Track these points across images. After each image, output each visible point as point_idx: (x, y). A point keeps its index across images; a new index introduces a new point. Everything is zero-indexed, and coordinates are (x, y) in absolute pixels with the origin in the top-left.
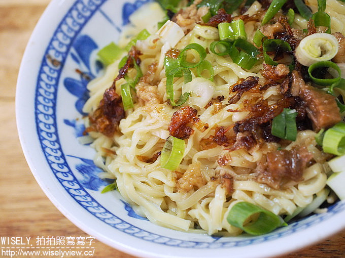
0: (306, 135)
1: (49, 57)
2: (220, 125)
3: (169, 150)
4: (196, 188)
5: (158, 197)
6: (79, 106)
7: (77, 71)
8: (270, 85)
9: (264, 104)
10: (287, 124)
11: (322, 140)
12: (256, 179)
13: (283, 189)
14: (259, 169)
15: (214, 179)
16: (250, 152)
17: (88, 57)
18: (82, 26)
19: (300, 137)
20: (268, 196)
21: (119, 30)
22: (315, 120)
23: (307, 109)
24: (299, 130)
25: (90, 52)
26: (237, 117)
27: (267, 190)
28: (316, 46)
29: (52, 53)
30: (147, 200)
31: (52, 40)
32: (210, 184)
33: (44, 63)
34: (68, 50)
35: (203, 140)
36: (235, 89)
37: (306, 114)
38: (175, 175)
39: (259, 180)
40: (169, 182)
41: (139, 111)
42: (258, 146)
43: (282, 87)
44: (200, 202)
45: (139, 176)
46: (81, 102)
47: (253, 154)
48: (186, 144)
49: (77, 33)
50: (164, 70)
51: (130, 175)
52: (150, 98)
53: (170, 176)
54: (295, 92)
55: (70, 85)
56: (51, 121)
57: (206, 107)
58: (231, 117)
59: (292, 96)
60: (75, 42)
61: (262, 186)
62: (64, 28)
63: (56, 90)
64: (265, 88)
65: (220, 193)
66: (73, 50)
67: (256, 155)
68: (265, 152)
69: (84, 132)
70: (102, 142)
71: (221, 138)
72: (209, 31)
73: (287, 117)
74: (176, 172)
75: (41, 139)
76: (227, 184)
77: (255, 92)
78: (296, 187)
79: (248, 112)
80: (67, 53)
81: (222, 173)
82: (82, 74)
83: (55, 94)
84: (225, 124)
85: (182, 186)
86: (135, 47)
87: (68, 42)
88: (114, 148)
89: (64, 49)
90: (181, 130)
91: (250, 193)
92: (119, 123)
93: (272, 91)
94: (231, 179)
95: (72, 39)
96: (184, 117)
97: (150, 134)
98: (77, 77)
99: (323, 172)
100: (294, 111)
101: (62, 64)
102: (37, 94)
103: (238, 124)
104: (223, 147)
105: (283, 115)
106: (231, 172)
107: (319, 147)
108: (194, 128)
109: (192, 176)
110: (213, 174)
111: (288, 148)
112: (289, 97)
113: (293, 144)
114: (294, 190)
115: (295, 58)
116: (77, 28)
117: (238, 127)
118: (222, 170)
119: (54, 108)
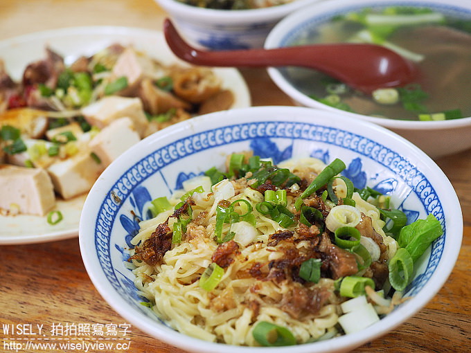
0: (326, 281)
1: (113, 194)
2: (256, 261)
3: (208, 275)
4: (225, 309)
5: (190, 314)
6: (128, 239)
7: (132, 212)
8: (303, 240)
9: (295, 252)
10: (314, 269)
11: (340, 287)
12: (280, 308)
13: (301, 320)
14: (284, 300)
15: (243, 303)
16: (279, 285)
17: (143, 205)
18: (143, 179)
19: (322, 282)
20: (288, 324)
21: (171, 193)
22: (337, 270)
23: (331, 262)
24: (322, 277)
25: (145, 201)
26: (274, 256)
27: (288, 318)
28: (343, 215)
29: (116, 191)
30: (180, 315)
31: (118, 181)
32: (240, 307)
33: (108, 196)
34: (129, 194)
35: (239, 271)
36: (273, 237)
37: (330, 266)
38: (210, 295)
39: (283, 309)
40: (204, 300)
41: (184, 245)
42: (286, 281)
43: (312, 243)
44: (227, 321)
45: (176, 295)
46: (130, 237)
47: (281, 287)
48: (225, 272)
49: (138, 183)
50: (215, 217)
51: (167, 293)
52: (198, 234)
53: (205, 295)
54: (323, 248)
55: (124, 220)
56: (106, 241)
57: (246, 247)
58: (267, 257)
59: (319, 252)
60: (135, 189)
61: (285, 314)
62: (129, 175)
63: (113, 220)
64: (297, 241)
65: (248, 314)
66: (132, 195)
67: (284, 288)
68: (292, 288)
69: (129, 260)
70: (144, 269)
71: (256, 272)
72: (256, 196)
73: (313, 264)
74: (212, 294)
75: (98, 250)
76: (254, 307)
77: (290, 242)
78: (313, 320)
79: (283, 254)
80: (127, 195)
81: (252, 299)
82: (135, 216)
83: (112, 222)
84: (262, 261)
85: (216, 304)
86: (190, 198)
87: (130, 187)
88: (154, 276)
89: (125, 192)
90: (223, 260)
91: (273, 318)
92: (164, 254)
93: (303, 244)
94: (258, 305)
95: (134, 187)
96: (228, 248)
97: (192, 264)
98: (131, 217)
99: (336, 313)
100: (320, 260)
101: (122, 202)
102: (99, 217)
103: (273, 262)
104: (256, 279)
105: (310, 262)
106: (259, 300)
107: (337, 293)
108: (236, 259)
109: (225, 297)
110: (242, 300)
111: (312, 288)
112: (316, 252)
113: (316, 286)
114: (311, 322)
115: (325, 225)
116: (139, 179)
117: (272, 264)
118: (252, 297)
119: (110, 232)
